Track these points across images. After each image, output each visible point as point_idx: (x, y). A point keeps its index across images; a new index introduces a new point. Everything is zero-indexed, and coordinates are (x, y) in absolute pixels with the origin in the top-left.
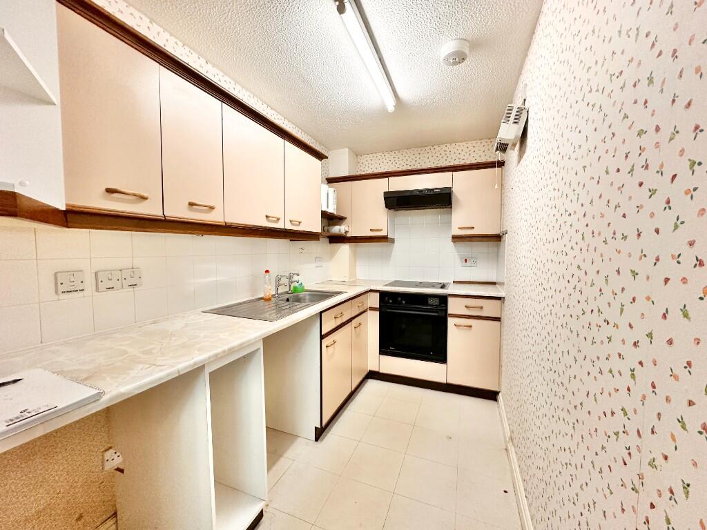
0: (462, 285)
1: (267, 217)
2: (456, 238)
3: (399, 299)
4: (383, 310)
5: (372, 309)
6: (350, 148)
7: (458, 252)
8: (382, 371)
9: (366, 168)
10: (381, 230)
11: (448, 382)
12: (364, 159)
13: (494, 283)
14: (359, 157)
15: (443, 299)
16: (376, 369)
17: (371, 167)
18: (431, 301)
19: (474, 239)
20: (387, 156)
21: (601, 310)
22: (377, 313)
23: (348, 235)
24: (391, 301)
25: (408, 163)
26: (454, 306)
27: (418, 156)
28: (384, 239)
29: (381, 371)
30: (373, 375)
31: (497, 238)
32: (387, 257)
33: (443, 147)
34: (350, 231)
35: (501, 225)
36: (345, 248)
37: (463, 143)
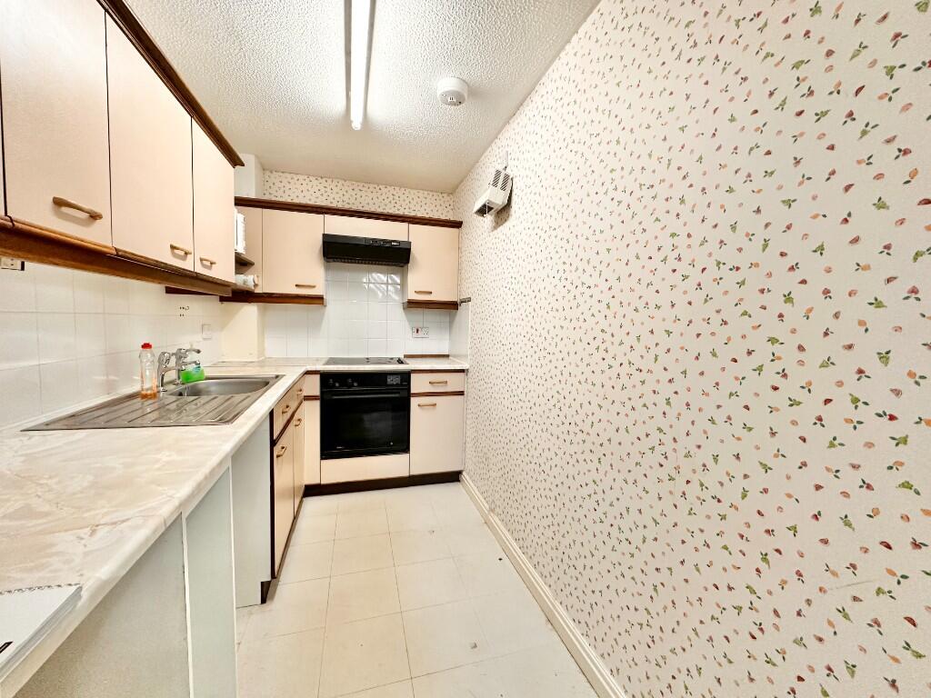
0: (424, 360)
1: (173, 248)
2: (412, 304)
3: (350, 381)
4: (325, 397)
5: (308, 398)
6: (257, 157)
7: (409, 321)
8: (325, 481)
9: (280, 192)
10: (314, 287)
11: (411, 474)
12: (275, 177)
13: (448, 356)
14: (268, 173)
15: (406, 377)
16: (315, 481)
17: (288, 192)
18: (390, 380)
19: (431, 306)
20: (315, 182)
21: (632, 362)
22: (317, 403)
23: (258, 291)
24: (337, 385)
25: (345, 198)
26: (418, 384)
27: (359, 193)
28: (318, 299)
29: (322, 483)
30: (313, 490)
31: (453, 306)
32: (315, 326)
33: (391, 189)
34: (260, 283)
35: (459, 291)
36: (250, 311)
37: (415, 191)
